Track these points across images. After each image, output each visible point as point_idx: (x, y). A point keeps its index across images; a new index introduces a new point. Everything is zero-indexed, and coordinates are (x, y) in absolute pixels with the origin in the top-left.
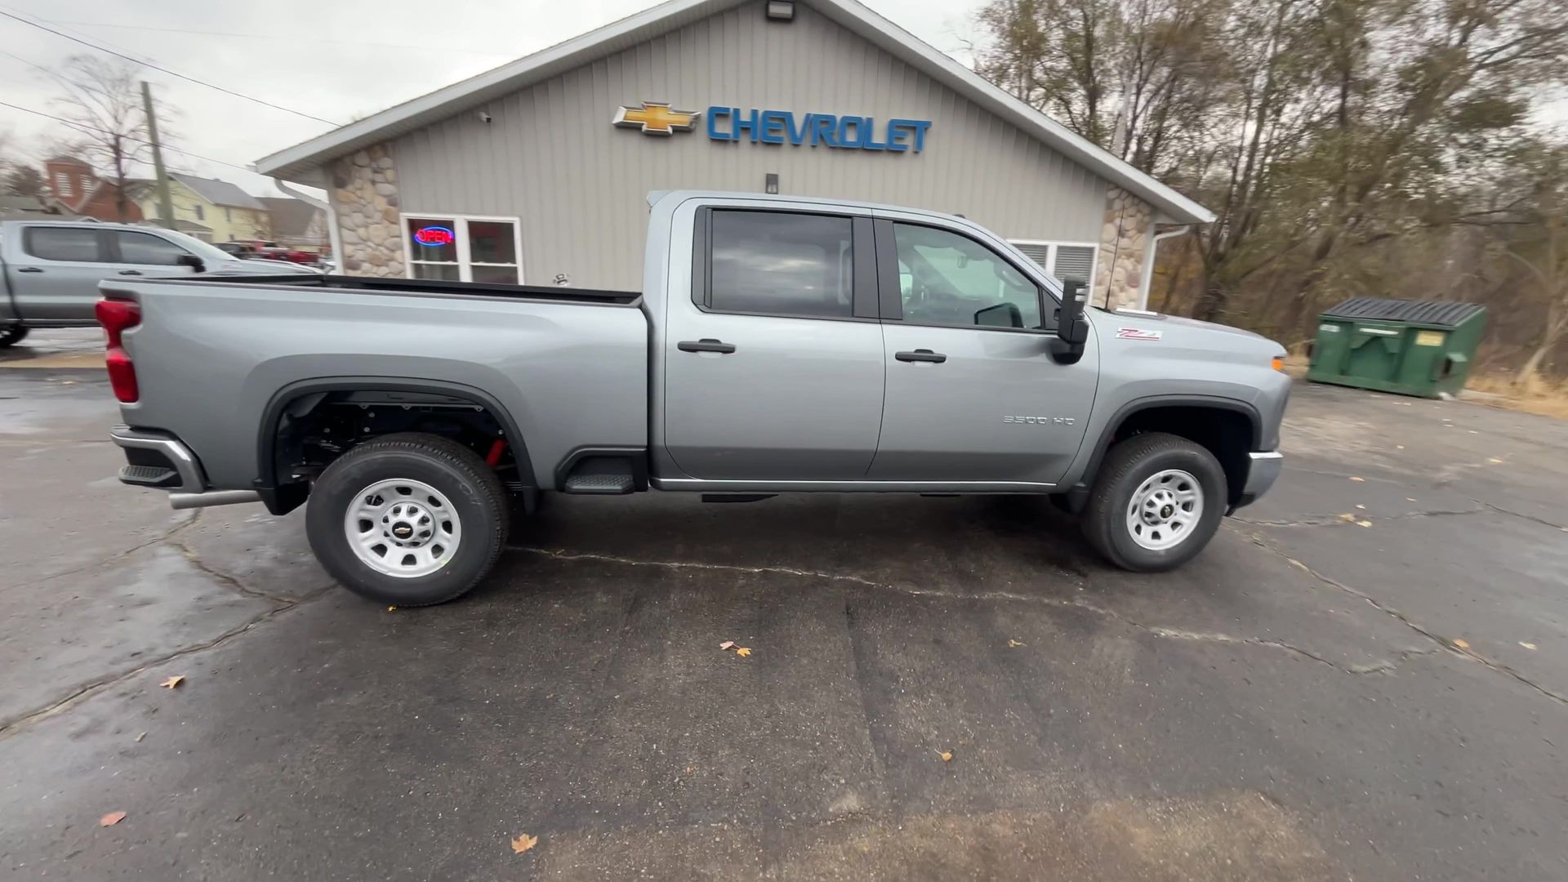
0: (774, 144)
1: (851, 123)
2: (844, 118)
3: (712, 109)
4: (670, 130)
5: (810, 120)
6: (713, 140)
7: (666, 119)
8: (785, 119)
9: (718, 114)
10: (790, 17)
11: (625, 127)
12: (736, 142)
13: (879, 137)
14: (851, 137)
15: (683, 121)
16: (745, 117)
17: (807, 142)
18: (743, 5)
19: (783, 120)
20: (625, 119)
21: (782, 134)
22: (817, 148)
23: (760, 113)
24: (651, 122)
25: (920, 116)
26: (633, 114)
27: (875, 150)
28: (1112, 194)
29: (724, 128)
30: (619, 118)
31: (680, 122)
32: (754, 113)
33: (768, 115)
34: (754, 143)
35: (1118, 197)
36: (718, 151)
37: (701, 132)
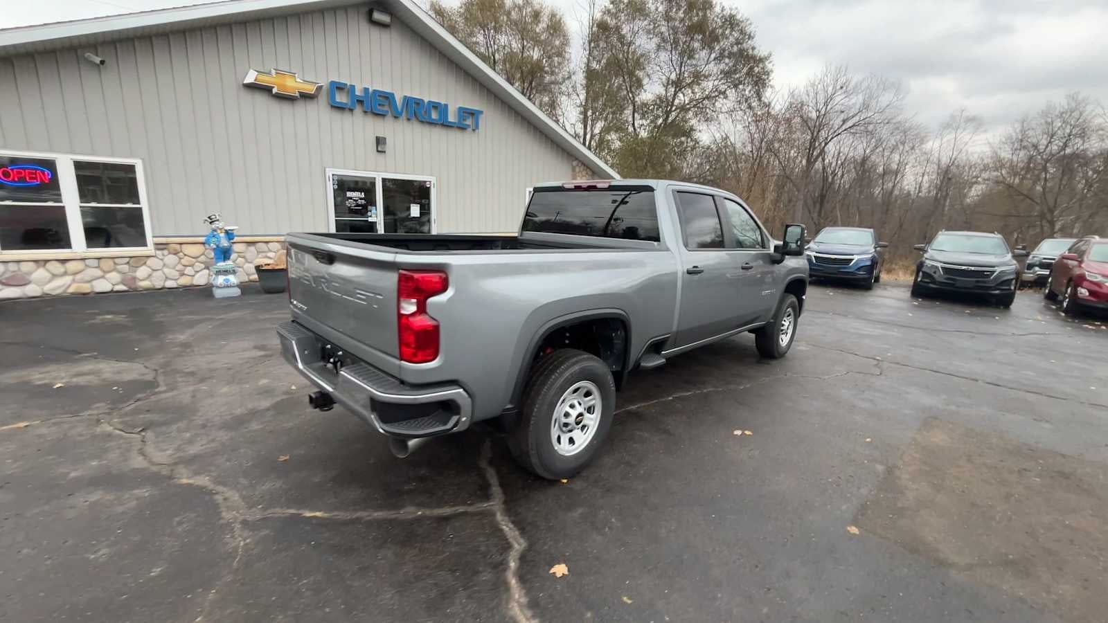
0: (381, 115)
2: (430, 102)
3: (332, 83)
4: (297, 94)
5: (408, 101)
6: (333, 107)
7: (294, 85)
9: (337, 87)
10: (389, 22)
11: (253, 87)
12: (351, 110)
13: (452, 118)
14: (434, 116)
15: (311, 89)
16: (359, 92)
17: (404, 116)
19: (387, 98)
20: (255, 80)
21: (386, 108)
22: (411, 121)
23: (371, 90)
24: (280, 86)
25: (476, 106)
26: (263, 77)
28: (575, 163)
29: (341, 98)
30: (250, 79)
31: (306, 89)
32: (366, 90)
33: (377, 93)
34: (365, 112)
35: (577, 165)
36: (337, 116)
37: (323, 99)
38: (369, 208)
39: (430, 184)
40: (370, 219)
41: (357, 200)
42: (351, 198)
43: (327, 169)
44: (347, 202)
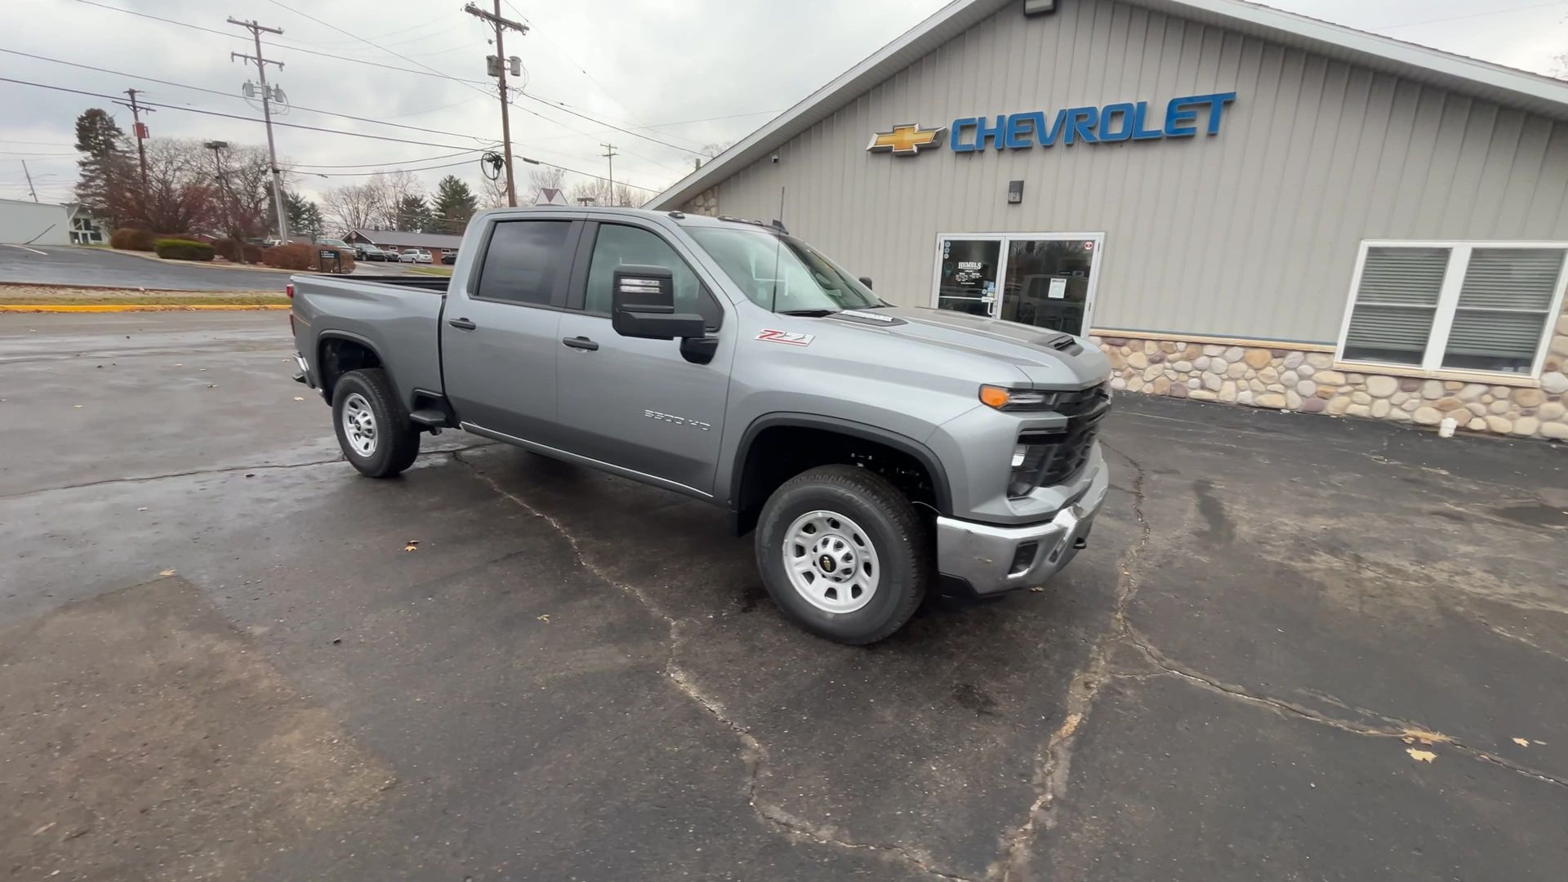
0: (1023, 149)
1: (1115, 112)
2: (1107, 108)
3: (958, 122)
4: (915, 149)
5: (1063, 117)
6: (958, 153)
7: (911, 140)
8: (1037, 119)
9: (964, 126)
10: (1051, 8)
11: (877, 152)
12: (981, 152)
13: (1155, 125)
15: (927, 138)
16: (992, 124)
17: (1061, 142)
18: (1002, 8)
19: (1032, 122)
20: (877, 144)
21: (1031, 137)
22: (1073, 147)
23: (1007, 118)
24: (899, 144)
25: (1224, 89)
26: (882, 139)
27: (1151, 139)
29: (969, 139)
30: (872, 143)
31: (923, 140)
32: (1001, 119)
33: (1017, 120)
34: (1000, 150)
36: (963, 164)
37: (947, 149)
38: (986, 283)
39: (1092, 246)
40: (984, 300)
41: (971, 273)
42: (962, 271)
43: (939, 235)
44: (957, 276)
